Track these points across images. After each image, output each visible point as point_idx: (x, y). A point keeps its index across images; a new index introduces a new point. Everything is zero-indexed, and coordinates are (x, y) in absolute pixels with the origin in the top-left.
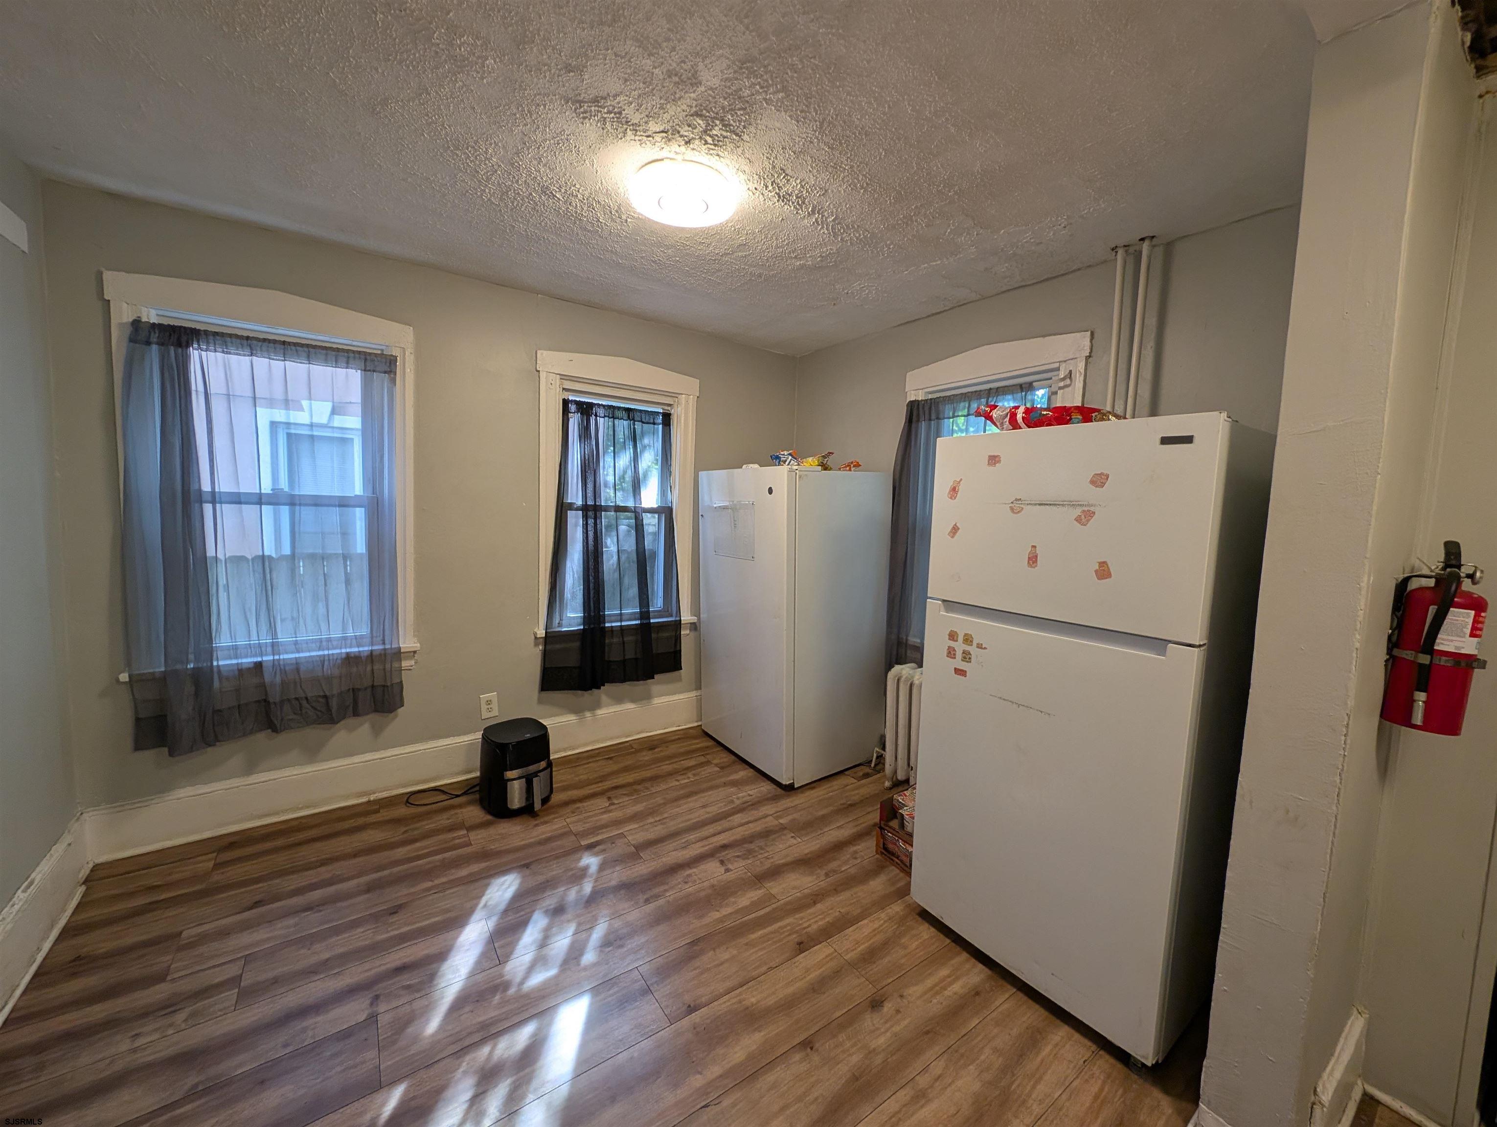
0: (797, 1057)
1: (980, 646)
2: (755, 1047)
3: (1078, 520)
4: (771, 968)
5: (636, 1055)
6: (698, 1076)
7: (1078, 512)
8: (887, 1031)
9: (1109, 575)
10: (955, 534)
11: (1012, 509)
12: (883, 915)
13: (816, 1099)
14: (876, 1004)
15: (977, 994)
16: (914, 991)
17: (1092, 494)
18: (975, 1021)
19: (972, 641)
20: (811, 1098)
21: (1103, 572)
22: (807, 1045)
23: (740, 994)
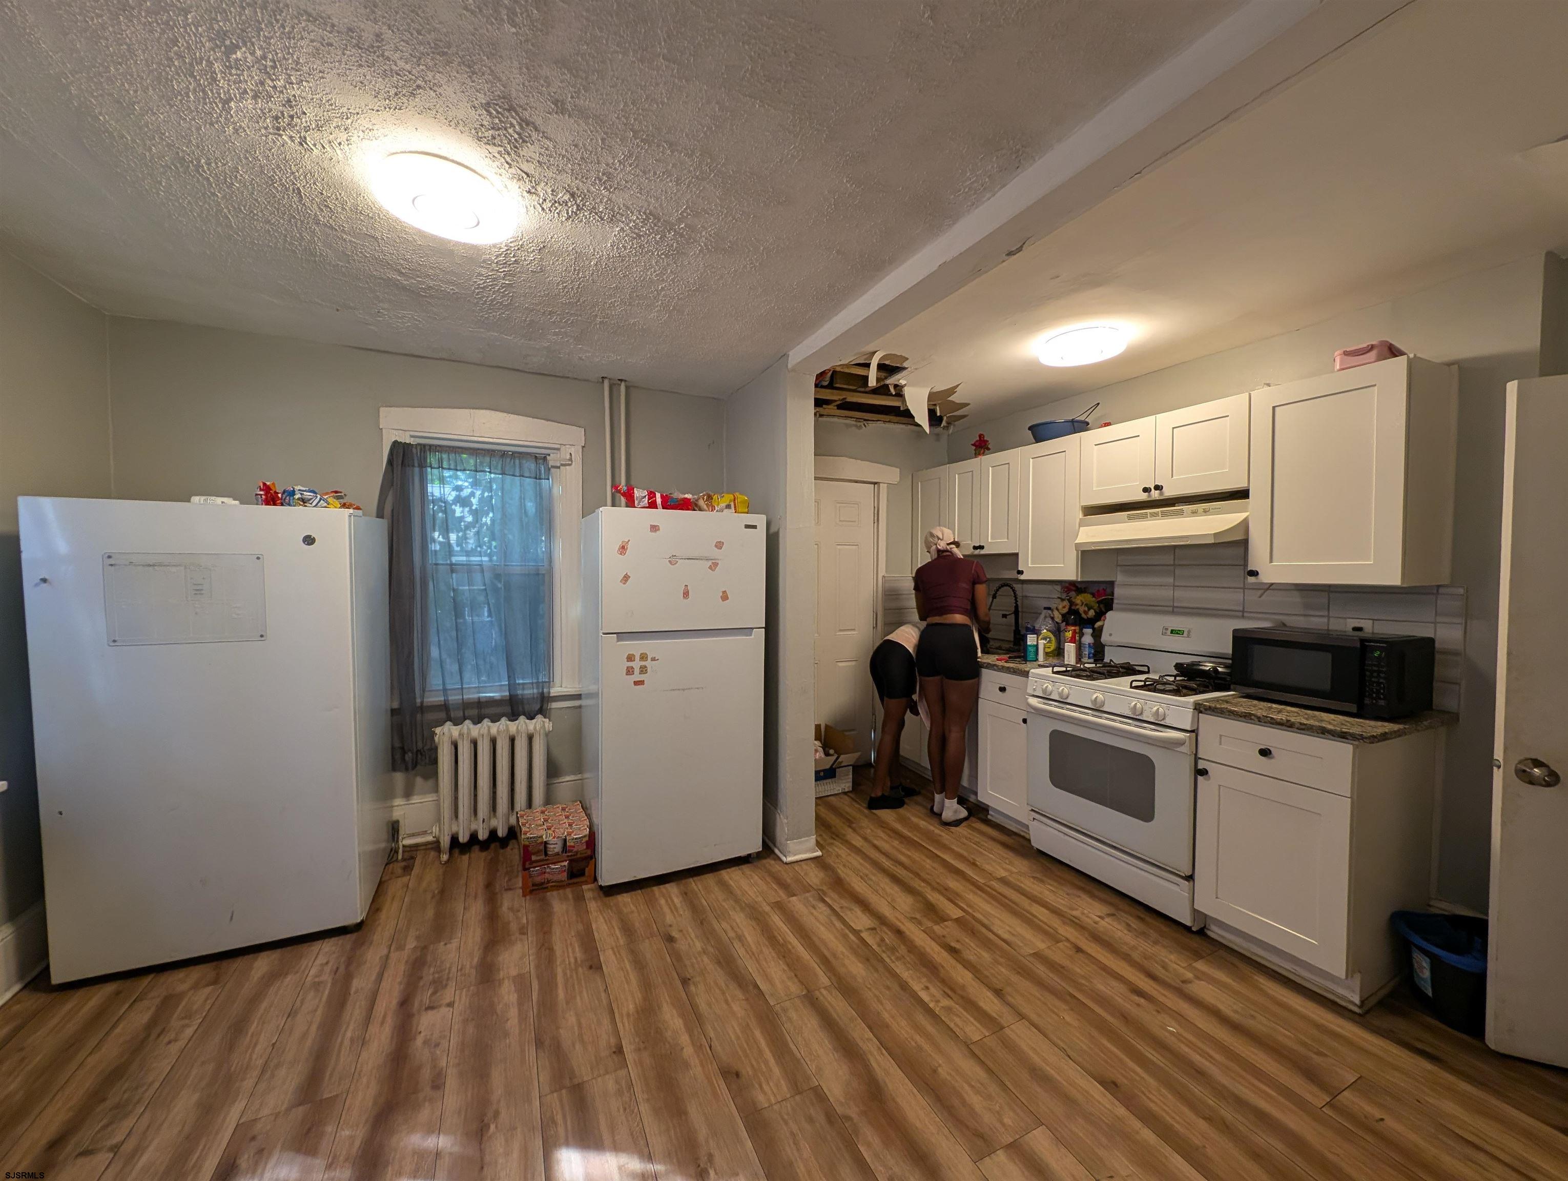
0: (693, 988)
1: (653, 659)
2: (675, 1012)
3: (710, 568)
4: (606, 990)
5: (646, 1096)
6: (685, 1050)
7: (710, 563)
8: (693, 941)
9: (727, 598)
10: (626, 581)
11: (670, 562)
12: (595, 914)
13: (726, 985)
14: (670, 939)
15: (686, 894)
16: (669, 918)
17: (716, 553)
18: (703, 901)
19: (647, 658)
20: (724, 987)
21: (725, 597)
22: (685, 982)
23: (622, 1016)
